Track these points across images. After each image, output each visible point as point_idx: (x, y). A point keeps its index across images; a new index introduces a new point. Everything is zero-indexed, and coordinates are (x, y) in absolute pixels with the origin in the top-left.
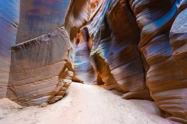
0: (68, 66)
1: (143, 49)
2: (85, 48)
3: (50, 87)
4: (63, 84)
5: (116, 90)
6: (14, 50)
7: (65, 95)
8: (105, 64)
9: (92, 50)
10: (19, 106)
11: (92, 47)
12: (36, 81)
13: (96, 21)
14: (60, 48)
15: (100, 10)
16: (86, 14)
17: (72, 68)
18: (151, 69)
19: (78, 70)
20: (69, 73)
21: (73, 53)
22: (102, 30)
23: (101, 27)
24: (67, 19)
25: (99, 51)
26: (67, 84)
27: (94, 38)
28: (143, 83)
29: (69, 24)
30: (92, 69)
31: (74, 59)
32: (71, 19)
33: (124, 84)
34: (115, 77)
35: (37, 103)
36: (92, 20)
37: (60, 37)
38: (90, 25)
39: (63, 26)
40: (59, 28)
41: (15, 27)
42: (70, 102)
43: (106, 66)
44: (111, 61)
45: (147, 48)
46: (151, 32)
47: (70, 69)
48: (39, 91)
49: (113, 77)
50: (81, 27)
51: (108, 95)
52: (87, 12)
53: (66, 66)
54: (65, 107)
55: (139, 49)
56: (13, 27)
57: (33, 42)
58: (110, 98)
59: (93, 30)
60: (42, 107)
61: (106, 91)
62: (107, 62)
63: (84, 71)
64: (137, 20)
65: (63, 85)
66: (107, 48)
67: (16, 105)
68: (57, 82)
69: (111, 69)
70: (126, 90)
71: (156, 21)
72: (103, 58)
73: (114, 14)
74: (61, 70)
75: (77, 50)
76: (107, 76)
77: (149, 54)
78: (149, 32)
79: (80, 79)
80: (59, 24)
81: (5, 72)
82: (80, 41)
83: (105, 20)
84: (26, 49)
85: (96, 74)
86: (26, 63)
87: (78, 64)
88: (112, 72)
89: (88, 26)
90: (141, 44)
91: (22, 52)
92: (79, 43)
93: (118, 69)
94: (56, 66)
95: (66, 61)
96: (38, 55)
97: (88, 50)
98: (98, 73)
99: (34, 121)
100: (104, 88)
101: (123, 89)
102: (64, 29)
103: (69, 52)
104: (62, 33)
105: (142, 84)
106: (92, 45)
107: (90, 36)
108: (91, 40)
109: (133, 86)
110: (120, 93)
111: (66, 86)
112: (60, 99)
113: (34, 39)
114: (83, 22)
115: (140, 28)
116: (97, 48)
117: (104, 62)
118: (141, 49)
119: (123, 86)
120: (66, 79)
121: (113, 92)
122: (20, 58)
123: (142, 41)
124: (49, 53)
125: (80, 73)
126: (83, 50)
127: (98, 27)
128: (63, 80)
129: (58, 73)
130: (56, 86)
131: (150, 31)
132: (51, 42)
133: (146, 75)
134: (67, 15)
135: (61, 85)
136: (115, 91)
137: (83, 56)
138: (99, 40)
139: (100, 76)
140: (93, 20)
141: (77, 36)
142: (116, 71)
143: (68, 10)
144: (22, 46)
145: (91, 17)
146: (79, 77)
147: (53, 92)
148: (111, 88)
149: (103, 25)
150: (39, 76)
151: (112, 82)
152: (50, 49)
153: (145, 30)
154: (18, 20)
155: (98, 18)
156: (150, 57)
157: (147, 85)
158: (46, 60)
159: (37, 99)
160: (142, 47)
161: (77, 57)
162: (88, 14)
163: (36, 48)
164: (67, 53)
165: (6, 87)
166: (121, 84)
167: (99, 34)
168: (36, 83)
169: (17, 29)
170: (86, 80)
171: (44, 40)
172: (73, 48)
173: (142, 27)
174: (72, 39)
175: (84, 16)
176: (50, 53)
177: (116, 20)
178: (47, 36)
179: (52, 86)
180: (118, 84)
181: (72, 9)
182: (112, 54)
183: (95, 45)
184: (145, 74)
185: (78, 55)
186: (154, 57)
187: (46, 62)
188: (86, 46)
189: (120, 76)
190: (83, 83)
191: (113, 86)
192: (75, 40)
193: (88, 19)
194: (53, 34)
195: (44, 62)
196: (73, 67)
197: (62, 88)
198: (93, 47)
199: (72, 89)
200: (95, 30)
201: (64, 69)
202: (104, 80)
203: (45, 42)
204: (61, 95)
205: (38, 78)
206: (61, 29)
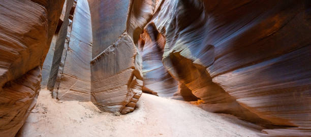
0: (136, 74)
2: (154, 49)
3: (120, 97)
4: (133, 95)
6: (92, 64)
7: (136, 107)
9: (165, 50)
10: (99, 110)
11: (164, 46)
12: (108, 89)
13: (167, 9)
14: (125, 55)
16: (150, 7)
19: (148, 78)
20: (138, 82)
21: (139, 58)
22: (178, 17)
23: (178, 12)
24: (129, 22)
25: (179, 49)
26: (137, 95)
27: (166, 33)
29: (131, 27)
30: (169, 75)
31: (141, 65)
32: (133, 21)
34: (227, 90)
35: (111, 110)
36: (159, 9)
37: (123, 44)
38: (158, 17)
39: (125, 31)
41: (91, 46)
47: (139, 77)
48: (111, 99)
49: (222, 89)
50: (145, 25)
51: (212, 121)
52: (151, 3)
53: (133, 75)
54: (138, 122)
57: (102, 55)
59: (162, 22)
60: (116, 115)
62: (200, 63)
63: (156, 80)
68: (126, 91)
69: (212, 74)
72: (188, 58)
74: (129, 78)
79: (151, 90)
80: (121, 31)
82: (146, 42)
84: (99, 62)
85: (178, 84)
86: (100, 74)
87: (146, 71)
88: (216, 80)
89: (155, 21)
91: (96, 65)
92: (145, 45)
94: (123, 75)
95: (133, 68)
96: (107, 65)
97: (159, 50)
98: (181, 82)
100: (198, 107)
102: (126, 34)
103: (135, 58)
104: (126, 39)
106: (165, 43)
107: (160, 31)
108: (162, 37)
111: (137, 97)
112: (132, 111)
113: (103, 52)
116: (173, 45)
117: (192, 64)
120: (135, 88)
122: (96, 69)
125: (151, 82)
126: (151, 53)
127: (171, 16)
128: (132, 90)
129: (127, 82)
130: (126, 96)
132: (116, 51)
134: (128, 19)
135: (131, 96)
137: (152, 60)
138: (176, 33)
139: (186, 87)
140: (161, 9)
141: (141, 37)
142: (228, 79)
144: (96, 59)
145: (157, 7)
146: (151, 87)
147: (124, 102)
149: (180, 8)
150: (110, 85)
151: (218, 99)
152: (116, 59)
154: (91, 40)
155: (168, 3)
158: (114, 70)
159: (111, 107)
161: (145, 62)
163: (105, 59)
164: (134, 59)
165: (90, 93)
167: (175, 24)
168: (109, 91)
170: (161, 91)
171: (110, 50)
172: (138, 53)
174: (136, 42)
175: (148, 10)
176: (117, 62)
178: (112, 47)
182: (210, 47)
183: (170, 41)
185: (145, 60)
187: (114, 72)
188: (154, 46)
190: (158, 96)
192: (139, 43)
193: (154, 11)
194: (117, 43)
195: (112, 72)
196: (142, 75)
197: (132, 98)
198: (167, 46)
199: (144, 102)
200: (167, 20)
201: (132, 78)
202: (197, 93)
203: (111, 52)
204: (132, 107)
205: (110, 87)
206: (124, 35)
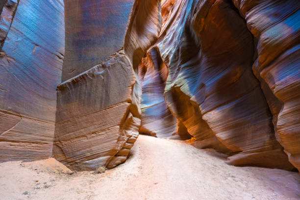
0: (132, 109)
1: (264, 74)
2: (156, 79)
3: (108, 143)
4: (126, 138)
5: (214, 149)
6: (60, 90)
7: (129, 156)
8: (191, 103)
9: (167, 83)
10: (68, 169)
11: (166, 78)
12: (89, 134)
13: (172, 35)
14: (119, 82)
15: (178, 15)
16: (156, 26)
17: (138, 113)
18: (286, 109)
19: (147, 115)
20: (134, 121)
21: (138, 89)
22: (182, 48)
23: (181, 43)
24: (128, 38)
25: (180, 83)
26: (131, 138)
27: (170, 63)
28: (269, 136)
29: (131, 45)
30: (170, 112)
31: (140, 98)
32: (134, 37)
33: (230, 139)
34: (211, 126)
35: (91, 166)
36: (164, 34)
37: (118, 67)
38: (163, 42)
39: (122, 49)
40: (117, 54)
41: (60, 58)
42: (139, 167)
43: (193, 108)
44: (202, 98)
45: (273, 71)
46: (281, 39)
47: (136, 114)
48: (93, 148)
49: (208, 125)
50: (148, 47)
51: (200, 158)
52: (157, 22)
53: (129, 110)
54: (131, 175)
55: (255, 73)
56: (58, 59)
57: (83, 77)
58: (205, 162)
59: (166, 49)
60: (99, 173)
61: (196, 150)
62: (195, 101)
63: (155, 117)
64: (249, 21)
65: (126, 140)
66: (192, 76)
67: (65, 169)
68: (118, 134)
69: (203, 111)
70: (234, 150)
71: (289, 19)
72: (187, 94)
73: (203, 19)
74: (122, 116)
75: (144, 85)
76: (195, 123)
77: (280, 82)
78: (276, 40)
79: (150, 130)
80: (116, 47)
81: (50, 121)
82: (148, 69)
83: (187, 31)
84: (75, 88)
85: (177, 122)
86: (75, 108)
87: (146, 106)
88: (205, 117)
89: (160, 45)
90: (260, 64)
91: (69, 93)
92: (146, 73)
93: (215, 112)
94: (114, 110)
95: (129, 101)
96: (90, 95)
97: (161, 82)
98: (179, 120)
99: (89, 194)
100: (192, 144)
101: (229, 147)
102: (124, 53)
103: (132, 89)
104: (122, 60)
105: (266, 138)
106: (167, 75)
107: (163, 59)
108: (166, 67)
109: (248, 142)
110: (222, 154)
111: (131, 141)
112: (123, 162)
113: (85, 73)
114: (152, 39)
115: (255, 36)
116: (175, 78)
117: (190, 100)
118: (261, 73)
119: (227, 142)
120: (130, 130)
121: (209, 151)
122: (68, 101)
123: (260, 58)
124: (104, 91)
125: (150, 120)
126: (153, 84)
127: (175, 45)
128: (126, 132)
129: (119, 122)
130: (116, 141)
131: (276, 38)
132: (106, 75)
133: (274, 121)
134: (127, 33)
135: (124, 140)
136: (211, 150)
137: (154, 93)
138: (178, 65)
139: (183, 124)
140: (167, 34)
141: (143, 62)
142: (212, 116)
143: (128, 24)
145: (163, 29)
146: (150, 126)
147: (114, 150)
148: (204, 145)
149: (184, 39)
150: (93, 127)
151: (205, 135)
152: (106, 86)
153: (266, 37)
154: (63, 49)
155: (174, 30)
156: (282, 87)
157: (278, 140)
158: (101, 103)
159: (90, 161)
160: (261, 70)
161: (145, 94)
162: (158, 26)
163: (86, 85)
164: (131, 90)
165: (52, 143)
166: (224, 139)
167: (178, 55)
168: (88, 136)
169: (62, 61)
170: (161, 131)
171: (97, 72)
172: (138, 82)
173: (260, 32)
174: (135, 67)
175: (153, 29)
176: (106, 91)
177: (206, 28)
178: (100, 67)
179: (110, 141)
180: (217, 138)
181: (135, 22)
182: (203, 86)
183: (173, 73)
184: (272, 119)
185: (145, 92)
186: (292, 85)
187: (101, 106)
188: (157, 76)
189: (220, 123)
190: (156, 137)
191: (209, 142)
192: (140, 69)
194: (109, 63)
195: (98, 106)
196: (140, 111)
197: (125, 144)
198: (169, 78)
199: (140, 146)
200: (171, 49)
201: (127, 115)
202: (191, 130)
203: (98, 76)
204: (125, 156)
205: (92, 129)
206: (120, 54)
